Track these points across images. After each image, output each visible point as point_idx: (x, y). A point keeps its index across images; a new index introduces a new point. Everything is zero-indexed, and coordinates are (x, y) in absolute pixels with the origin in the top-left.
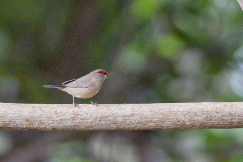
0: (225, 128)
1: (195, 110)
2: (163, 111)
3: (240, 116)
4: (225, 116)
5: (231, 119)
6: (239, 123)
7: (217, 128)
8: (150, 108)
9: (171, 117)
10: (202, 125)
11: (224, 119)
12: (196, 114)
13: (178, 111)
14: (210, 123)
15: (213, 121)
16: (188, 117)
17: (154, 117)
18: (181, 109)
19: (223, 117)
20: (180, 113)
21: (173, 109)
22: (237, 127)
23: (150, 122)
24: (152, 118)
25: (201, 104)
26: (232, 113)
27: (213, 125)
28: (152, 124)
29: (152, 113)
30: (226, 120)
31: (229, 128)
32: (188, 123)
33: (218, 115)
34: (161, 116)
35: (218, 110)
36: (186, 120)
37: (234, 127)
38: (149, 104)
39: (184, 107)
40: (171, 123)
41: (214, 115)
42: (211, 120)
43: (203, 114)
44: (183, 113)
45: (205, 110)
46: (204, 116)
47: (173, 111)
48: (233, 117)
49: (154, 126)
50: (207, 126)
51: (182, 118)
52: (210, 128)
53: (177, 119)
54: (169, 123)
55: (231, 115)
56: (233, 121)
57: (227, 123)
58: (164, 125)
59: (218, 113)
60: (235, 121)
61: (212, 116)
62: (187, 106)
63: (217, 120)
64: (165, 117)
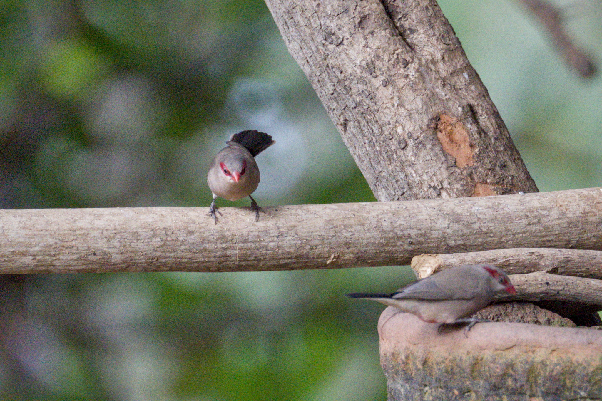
0: (208, 270)
1: (134, 226)
2: (55, 227)
3: (245, 241)
4: (209, 242)
5: (225, 249)
6: (244, 258)
7: (189, 270)
8: (24, 219)
9: (74, 243)
10: (150, 264)
11: (205, 249)
12: (136, 235)
13: (93, 229)
14: (171, 257)
15: (180, 254)
16: (117, 244)
17: (34, 241)
18: (100, 223)
19: (203, 242)
20: (97, 233)
21: (80, 224)
22: (239, 268)
23: (23, 254)
24: (29, 245)
25: (150, 212)
26: (227, 234)
27: (180, 263)
28: (28, 260)
29: (27, 232)
30: (210, 251)
31: (218, 270)
32: (116, 258)
33: (191, 239)
34: (51, 241)
35: (192, 227)
36: (112, 250)
37: (232, 269)
38: (19, 211)
39: (107, 217)
40: (75, 257)
41: (181, 239)
42: (174, 251)
43: (155, 235)
44: (105, 233)
45: (160, 225)
46: (157, 242)
47: (81, 229)
48: (229, 244)
49: (33, 263)
50: (165, 265)
51: (101, 245)
52: (171, 269)
53: (89, 248)
54: (69, 257)
55: (223, 238)
56: (228, 252)
57: (213, 259)
58: (57, 263)
59: (191, 233)
60: (234, 253)
61: (177, 240)
62: (114, 215)
63: (190, 251)
64: (59, 243)
